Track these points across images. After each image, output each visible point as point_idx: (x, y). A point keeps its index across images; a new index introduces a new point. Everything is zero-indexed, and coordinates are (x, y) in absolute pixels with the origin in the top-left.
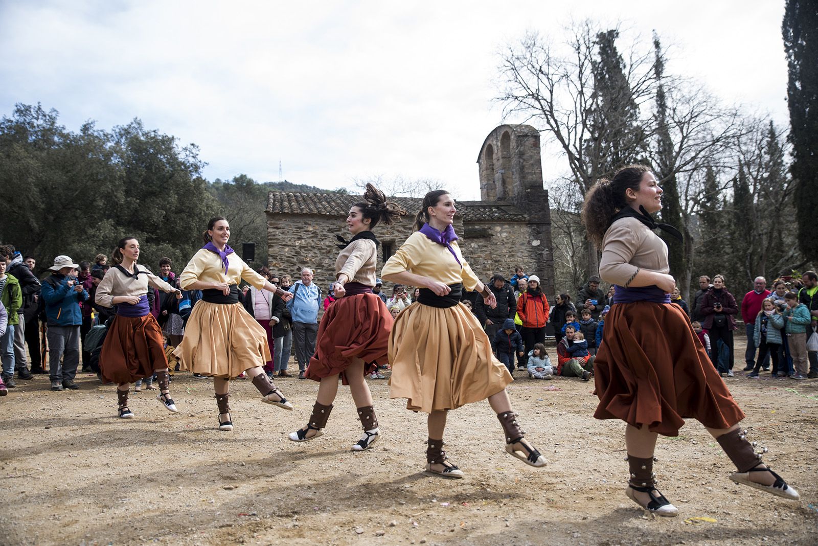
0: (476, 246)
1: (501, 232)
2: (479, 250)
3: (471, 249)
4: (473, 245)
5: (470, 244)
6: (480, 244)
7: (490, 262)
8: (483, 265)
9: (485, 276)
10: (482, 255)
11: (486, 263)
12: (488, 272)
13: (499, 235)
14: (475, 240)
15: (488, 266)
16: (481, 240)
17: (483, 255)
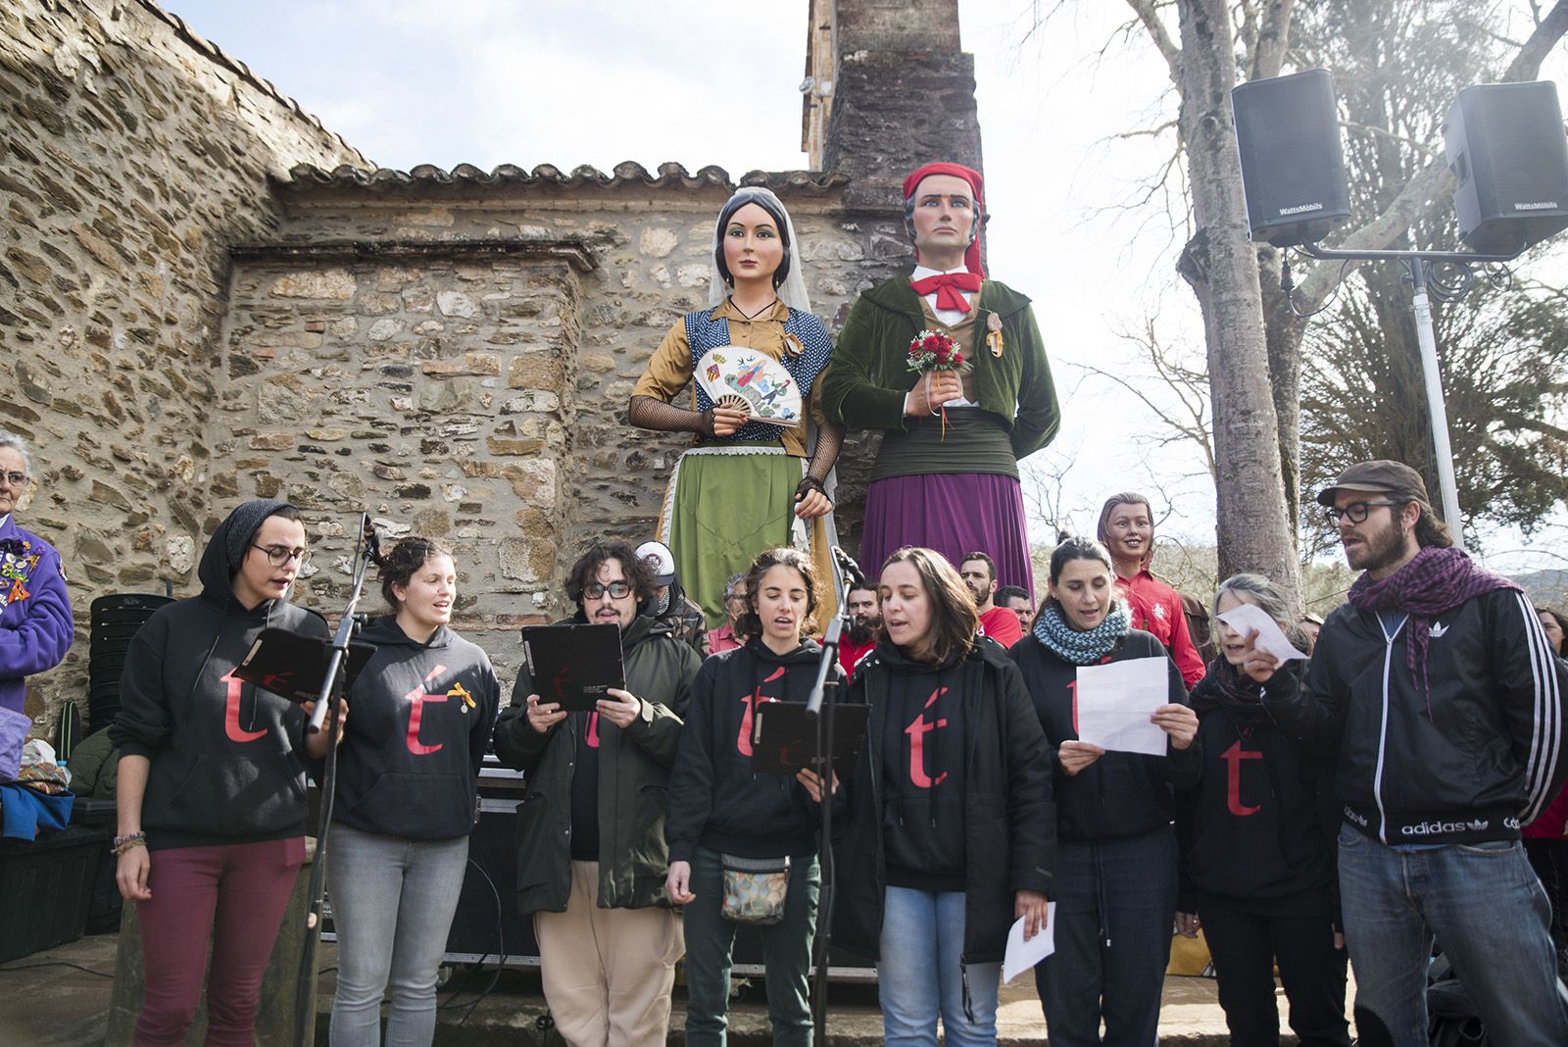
0: (468, 309)
1: (674, 260)
2: (487, 331)
3: (433, 325)
4: (447, 301)
5: (428, 297)
6: (492, 297)
7: (545, 401)
8: (500, 421)
9: (504, 486)
10: (497, 360)
11: (517, 404)
12: (526, 464)
13: (662, 275)
14: (467, 273)
15: (528, 427)
16: (504, 273)
17: (504, 361)
